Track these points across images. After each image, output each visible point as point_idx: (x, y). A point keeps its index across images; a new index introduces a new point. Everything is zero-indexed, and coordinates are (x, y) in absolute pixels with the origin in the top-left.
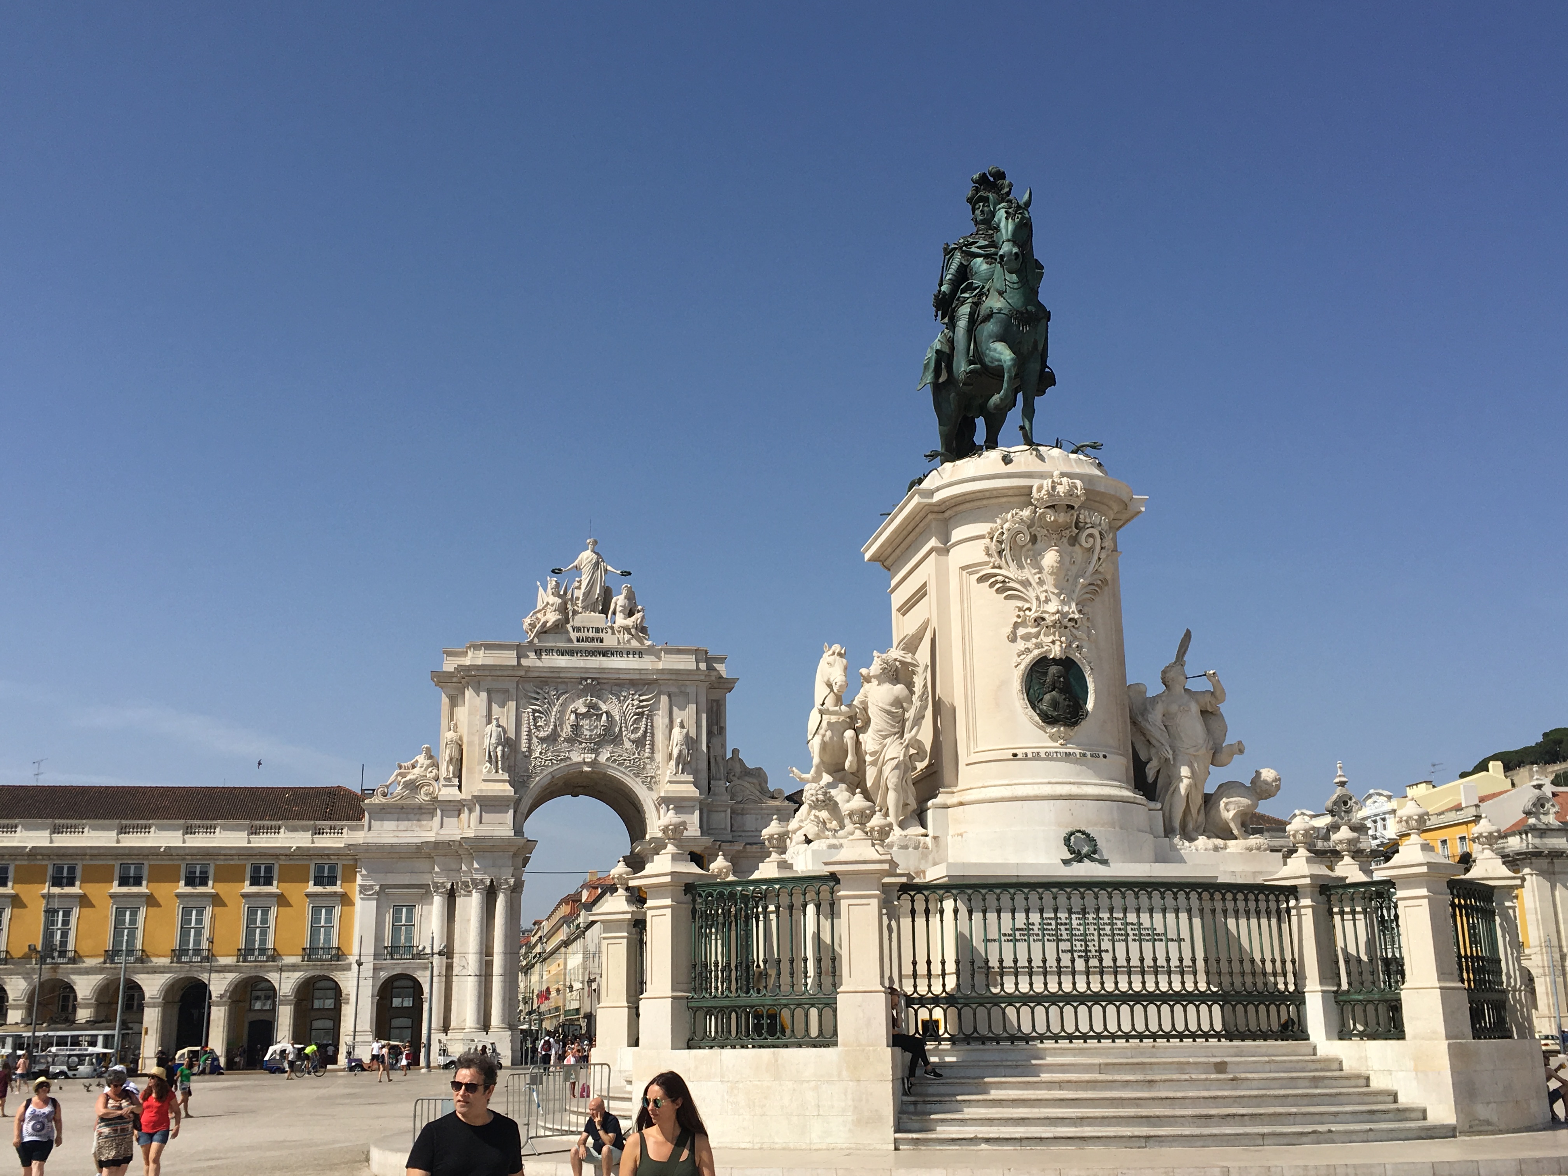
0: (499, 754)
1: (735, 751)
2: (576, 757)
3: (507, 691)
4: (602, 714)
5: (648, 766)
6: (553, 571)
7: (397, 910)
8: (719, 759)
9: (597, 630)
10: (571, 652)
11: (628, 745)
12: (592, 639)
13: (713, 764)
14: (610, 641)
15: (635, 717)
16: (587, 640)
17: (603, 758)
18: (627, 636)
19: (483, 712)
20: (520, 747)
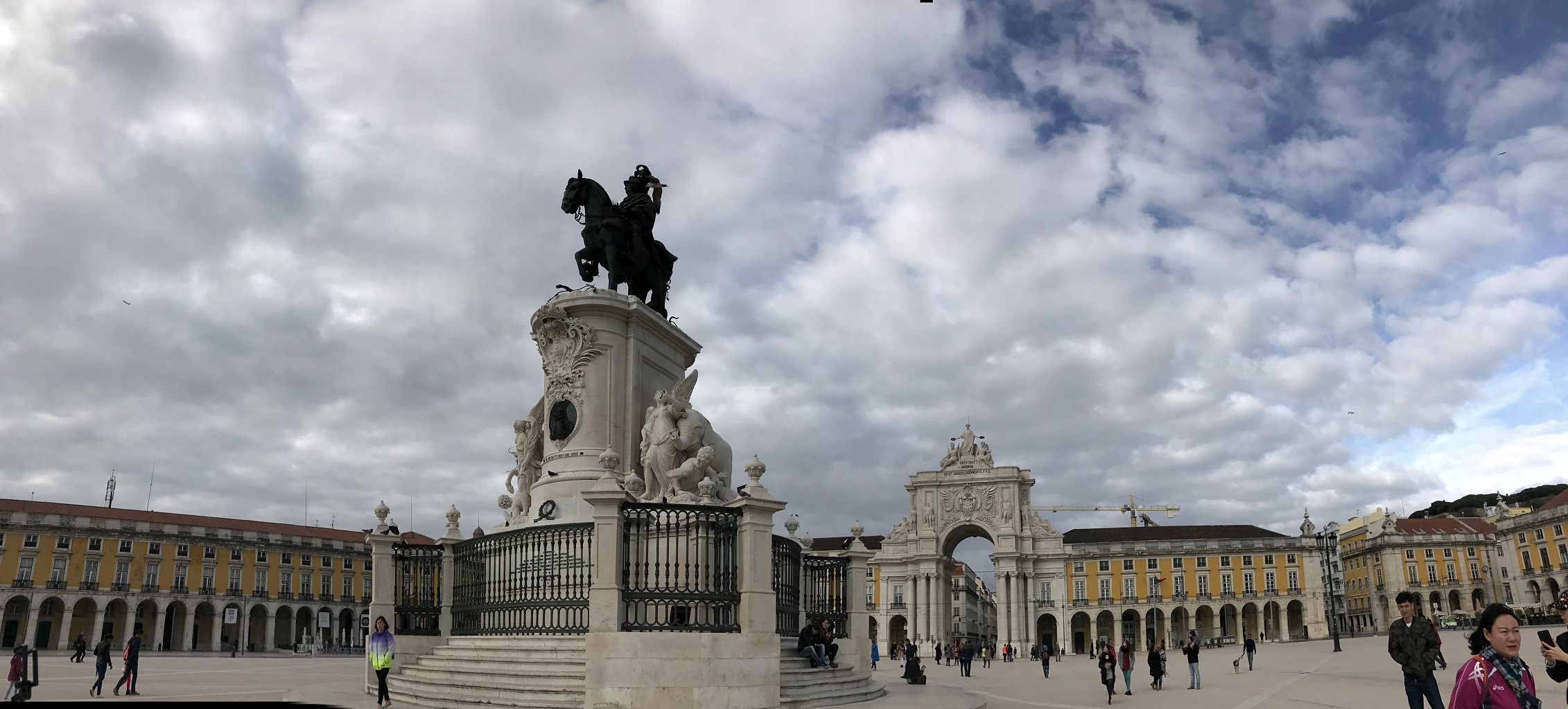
0: (930, 519)
2: (962, 519)
3: (932, 492)
4: (973, 499)
5: (994, 522)
6: (952, 439)
7: (896, 587)
8: (1027, 517)
9: (970, 462)
10: (959, 473)
11: (986, 512)
12: (968, 467)
13: (1023, 518)
14: (976, 466)
15: (988, 500)
16: (966, 467)
17: (973, 519)
18: (983, 464)
19: (924, 501)
20: (939, 516)
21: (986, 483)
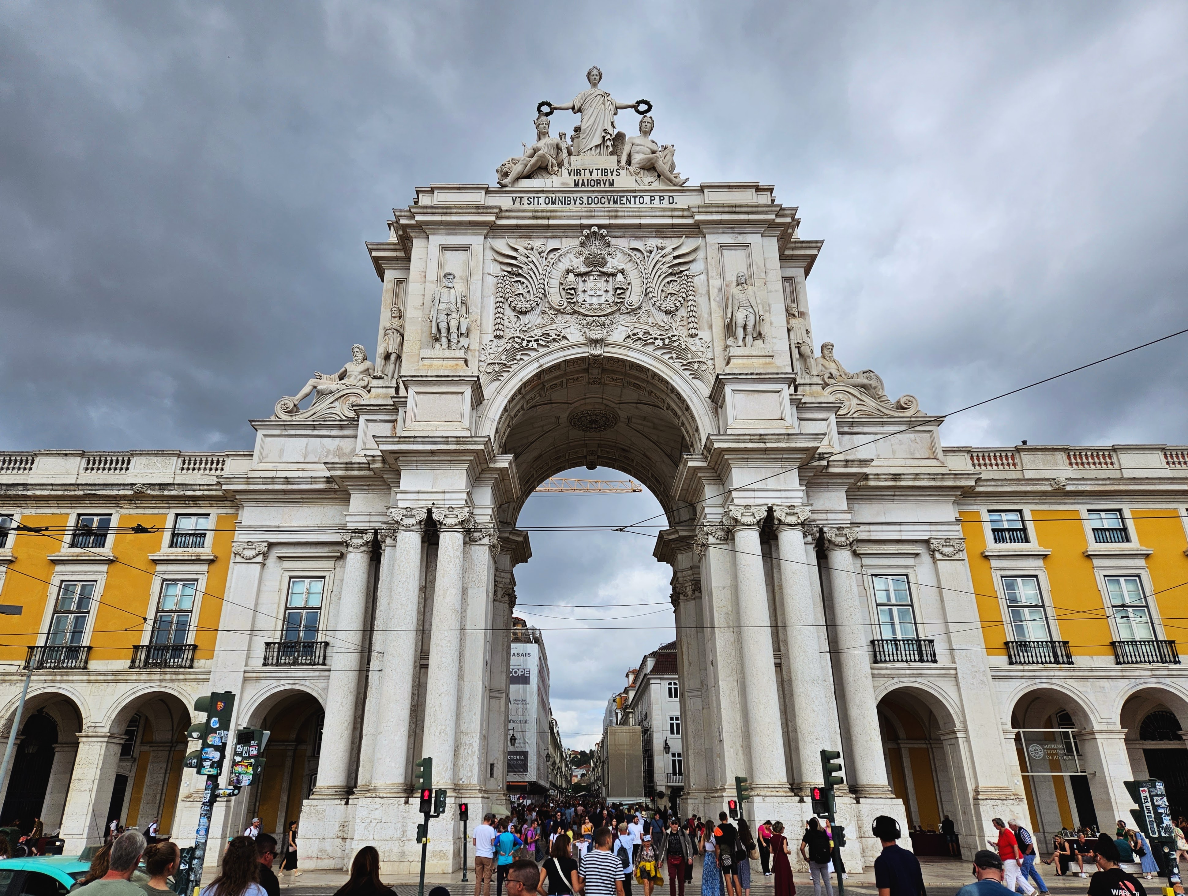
1: (826, 348)
2: (575, 335)
3: (466, 248)
4: (614, 275)
5: (693, 348)
7: (294, 581)
8: (805, 349)
9: (605, 172)
11: (661, 318)
12: (598, 182)
14: (624, 185)
15: (669, 279)
16: (589, 184)
17: (618, 335)
19: (432, 275)
20: (489, 325)
21: (660, 231)
